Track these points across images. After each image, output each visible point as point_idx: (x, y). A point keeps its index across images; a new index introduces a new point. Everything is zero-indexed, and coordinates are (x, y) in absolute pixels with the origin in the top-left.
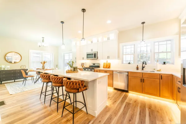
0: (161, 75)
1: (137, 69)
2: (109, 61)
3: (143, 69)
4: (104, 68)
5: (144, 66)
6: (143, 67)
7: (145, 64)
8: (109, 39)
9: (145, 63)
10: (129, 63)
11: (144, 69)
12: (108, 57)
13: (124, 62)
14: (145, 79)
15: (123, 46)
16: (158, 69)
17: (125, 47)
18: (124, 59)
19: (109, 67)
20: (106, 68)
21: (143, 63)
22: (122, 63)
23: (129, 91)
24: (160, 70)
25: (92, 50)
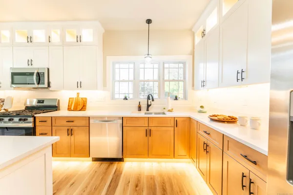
0: (176, 119)
1: (140, 109)
2: (83, 94)
3: (148, 110)
4: (69, 109)
5: (149, 104)
6: (148, 106)
7: (151, 100)
8: (79, 39)
9: (151, 98)
10: (126, 99)
11: (150, 108)
12: (79, 85)
13: (117, 96)
14: (152, 129)
15: (114, 64)
16: (170, 109)
17: (117, 66)
18: (116, 90)
19: (83, 108)
20: (75, 109)
21: (149, 98)
22: (113, 98)
23: (125, 159)
24: (172, 109)
25: (30, 62)
